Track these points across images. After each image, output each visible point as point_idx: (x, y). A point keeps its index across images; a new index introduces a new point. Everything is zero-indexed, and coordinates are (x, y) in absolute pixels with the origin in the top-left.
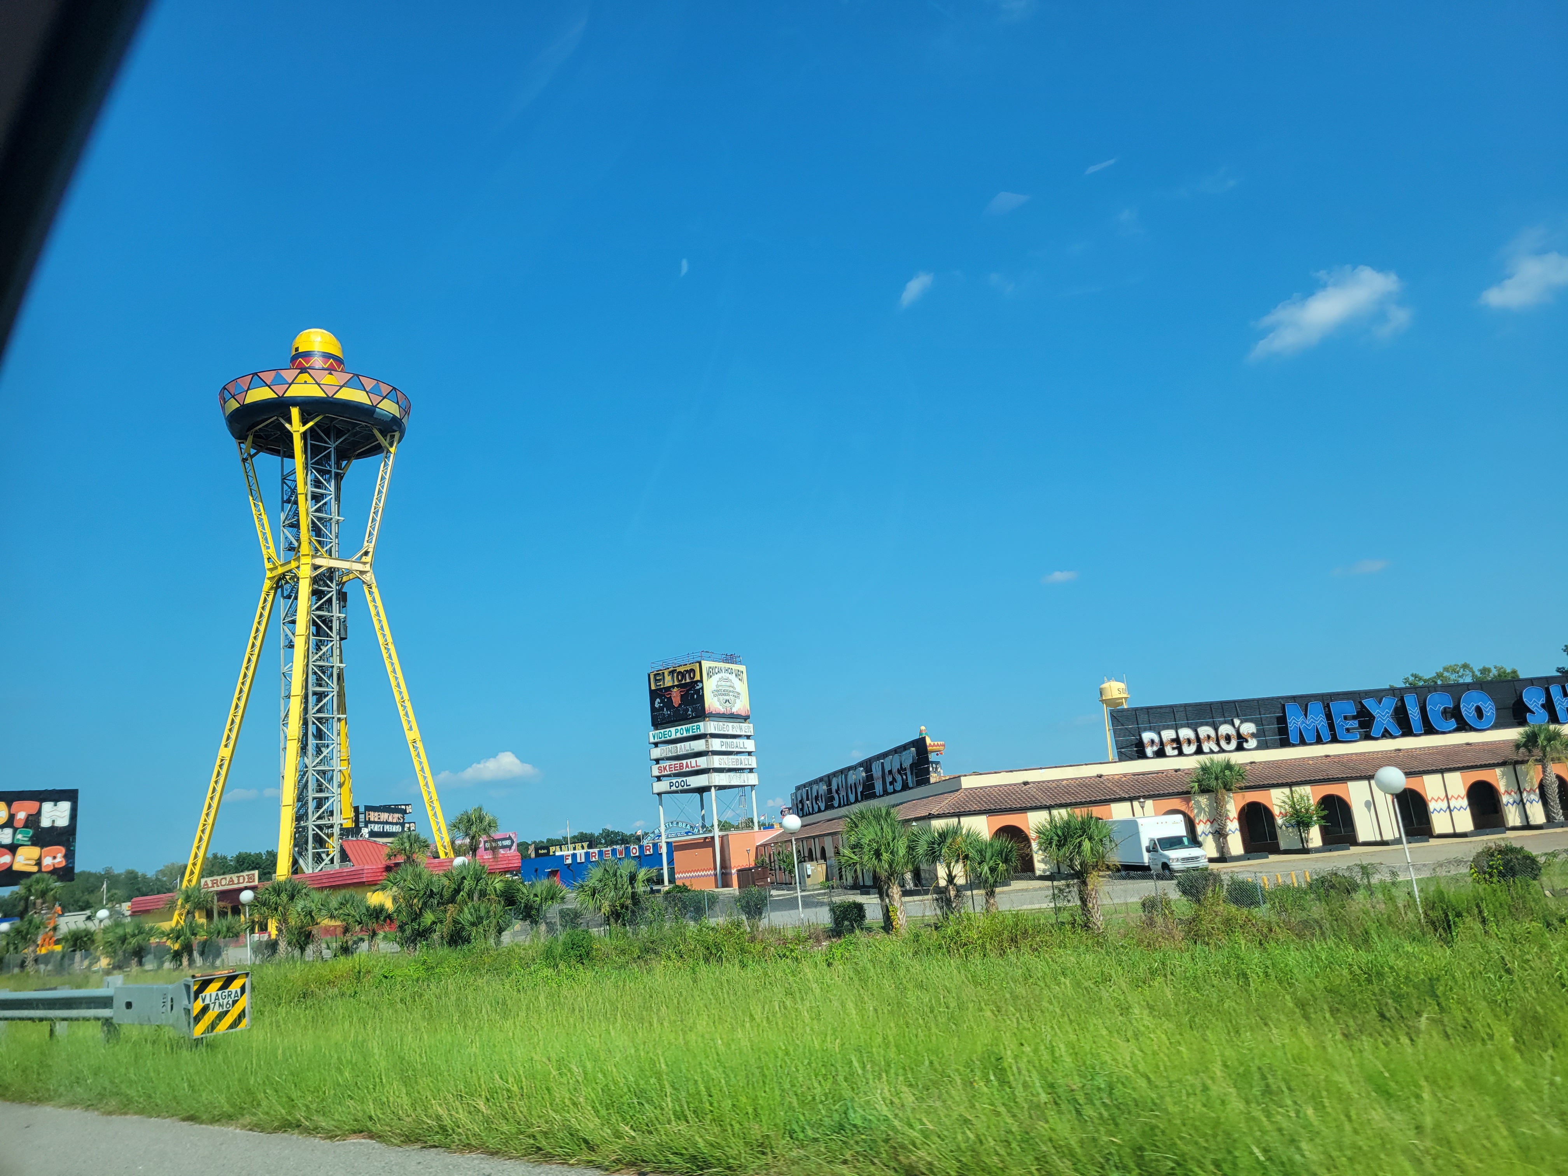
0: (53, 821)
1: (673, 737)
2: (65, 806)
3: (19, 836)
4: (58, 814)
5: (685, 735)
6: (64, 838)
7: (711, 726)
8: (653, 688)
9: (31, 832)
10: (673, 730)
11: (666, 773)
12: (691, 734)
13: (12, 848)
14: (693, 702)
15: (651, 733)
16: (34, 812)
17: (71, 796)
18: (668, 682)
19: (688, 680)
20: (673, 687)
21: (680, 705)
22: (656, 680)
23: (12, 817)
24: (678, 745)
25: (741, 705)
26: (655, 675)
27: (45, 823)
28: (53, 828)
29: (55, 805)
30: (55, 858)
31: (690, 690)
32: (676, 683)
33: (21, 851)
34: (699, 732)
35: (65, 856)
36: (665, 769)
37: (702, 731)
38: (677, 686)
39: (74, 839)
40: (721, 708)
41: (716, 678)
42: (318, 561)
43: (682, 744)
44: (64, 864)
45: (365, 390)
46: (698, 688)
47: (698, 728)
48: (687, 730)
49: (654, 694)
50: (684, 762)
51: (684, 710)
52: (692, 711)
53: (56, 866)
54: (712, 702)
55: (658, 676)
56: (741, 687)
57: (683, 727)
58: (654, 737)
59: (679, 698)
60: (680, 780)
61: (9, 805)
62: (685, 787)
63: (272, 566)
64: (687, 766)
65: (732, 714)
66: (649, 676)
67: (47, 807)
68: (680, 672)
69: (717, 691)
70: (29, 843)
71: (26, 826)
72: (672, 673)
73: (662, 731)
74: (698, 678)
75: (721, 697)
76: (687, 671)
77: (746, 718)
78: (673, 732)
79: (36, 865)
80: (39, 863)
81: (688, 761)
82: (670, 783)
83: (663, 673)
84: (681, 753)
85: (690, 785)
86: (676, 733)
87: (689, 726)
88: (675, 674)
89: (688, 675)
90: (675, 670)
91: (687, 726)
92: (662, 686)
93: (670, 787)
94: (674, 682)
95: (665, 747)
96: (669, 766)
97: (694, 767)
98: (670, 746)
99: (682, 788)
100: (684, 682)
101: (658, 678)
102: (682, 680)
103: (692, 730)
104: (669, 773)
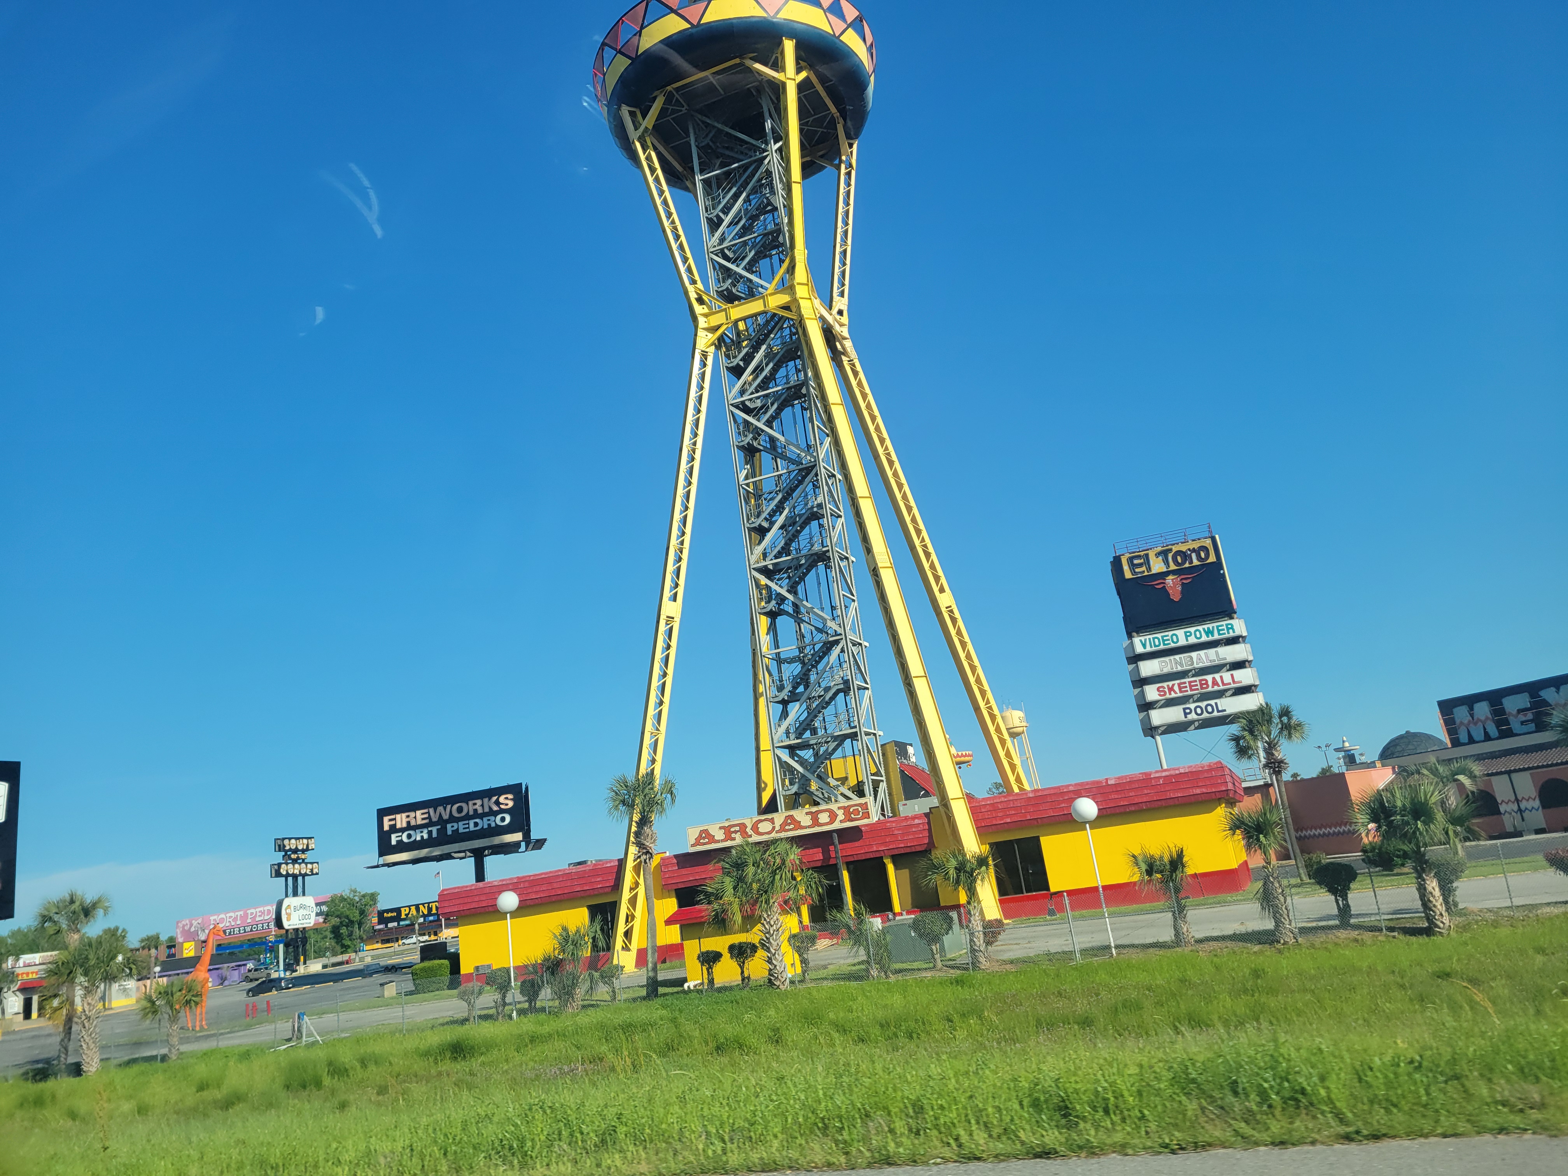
1: (1182, 642)
2: (2, 788)
5: (1204, 638)
8: (1126, 576)
10: (1180, 633)
11: (1173, 695)
12: (1216, 636)
17: (8, 772)
18: (1158, 566)
19: (1196, 562)
20: (1167, 573)
21: (1183, 599)
22: (1133, 566)
24: (1194, 655)
26: (1131, 560)
31: (1200, 576)
32: (1173, 567)
34: (1232, 635)
36: (1171, 689)
37: (1237, 632)
38: (1173, 572)
43: (1202, 653)
47: (1231, 628)
50: (1209, 678)
51: (1193, 605)
55: (1139, 559)
57: (1200, 628)
58: (1144, 646)
60: (1203, 704)
62: (1216, 714)
64: (1215, 683)
66: (1118, 560)
68: (1179, 553)
72: (1164, 553)
73: (1159, 636)
74: (1212, 558)
76: (1194, 550)
78: (1181, 636)
81: (1217, 676)
82: (1184, 709)
83: (1147, 555)
84: (1201, 665)
85: (1225, 711)
86: (1187, 637)
87: (1210, 626)
88: (1170, 556)
89: (1194, 556)
90: (1171, 550)
91: (1206, 627)
92: (1146, 573)
93: (1186, 714)
94: (1168, 565)
95: (1167, 659)
96: (1179, 685)
97: (1230, 684)
98: (1177, 657)
99: (1208, 715)
100: (1187, 565)
101: (1136, 562)
102: (1184, 563)
103: (1219, 631)
104: (1179, 695)
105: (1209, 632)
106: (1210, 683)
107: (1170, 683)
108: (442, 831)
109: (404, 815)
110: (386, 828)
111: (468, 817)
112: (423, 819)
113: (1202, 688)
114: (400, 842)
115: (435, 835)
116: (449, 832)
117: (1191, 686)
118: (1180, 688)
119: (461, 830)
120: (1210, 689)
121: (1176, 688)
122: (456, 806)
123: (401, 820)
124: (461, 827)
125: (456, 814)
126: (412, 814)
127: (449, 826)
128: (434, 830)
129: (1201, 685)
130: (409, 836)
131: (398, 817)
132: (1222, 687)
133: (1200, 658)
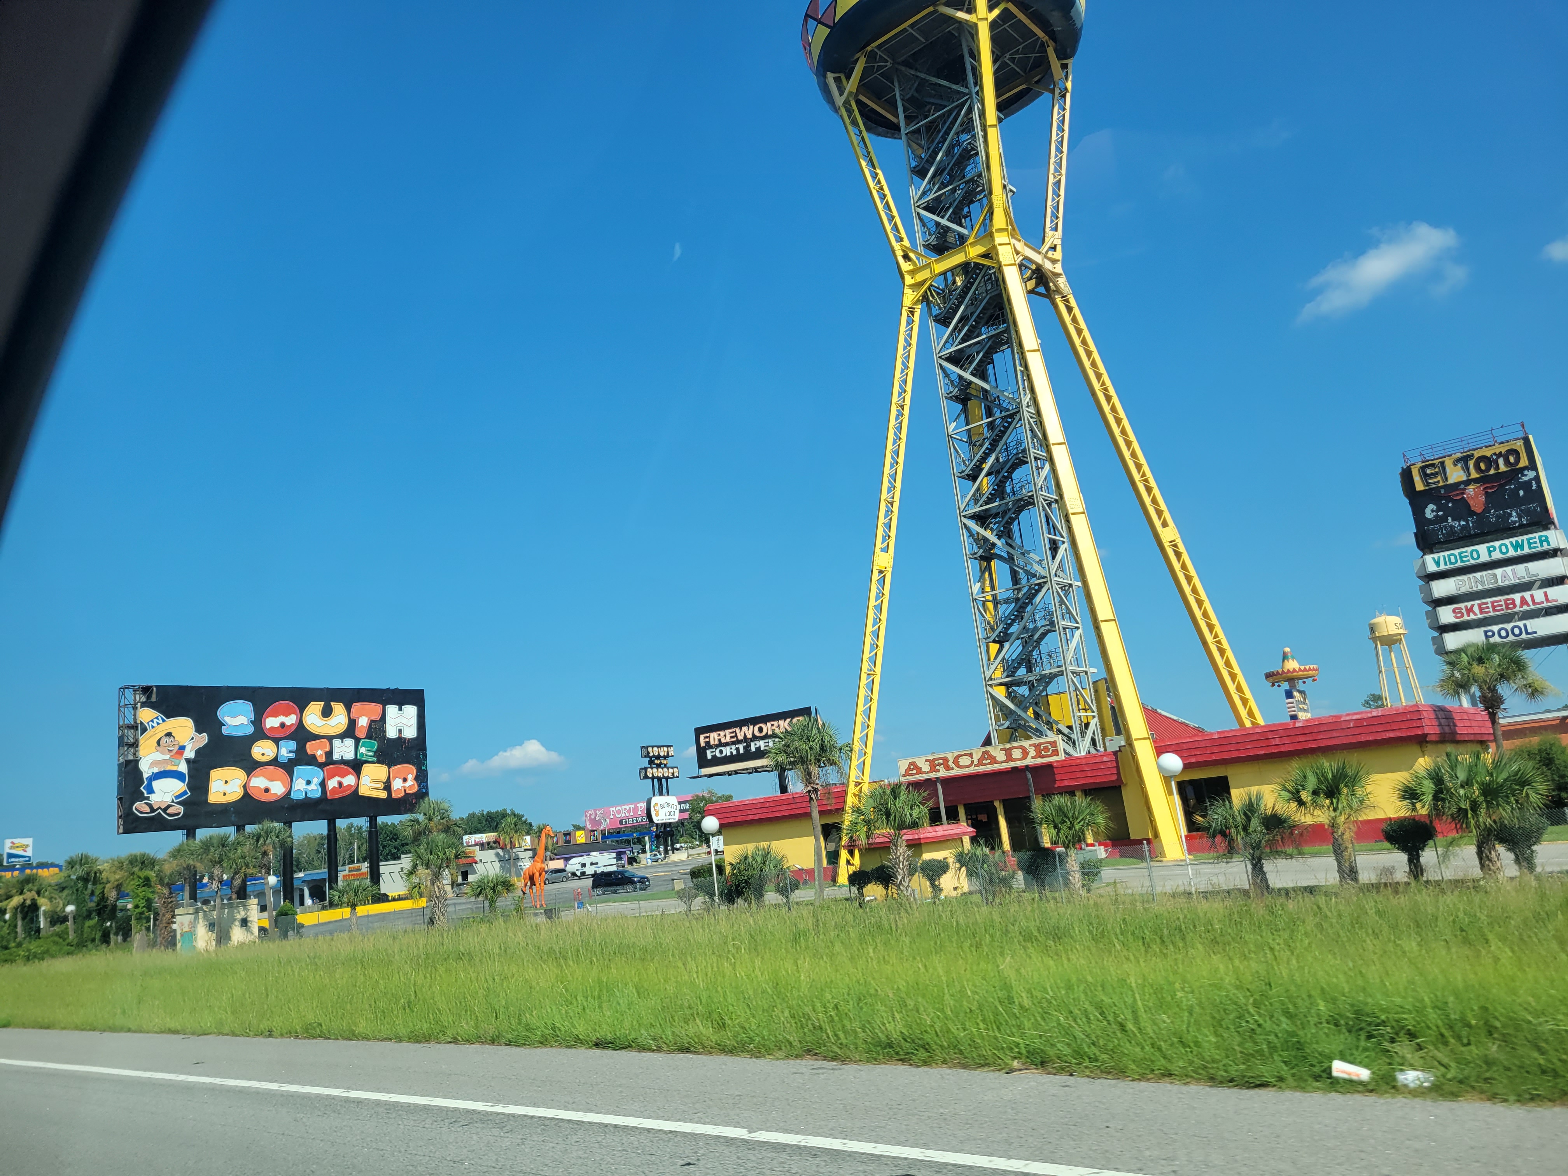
0: (400, 731)
1: (1484, 558)
2: (411, 711)
3: (362, 750)
4: (405, 721)
5: (1512, 553)
6: (414, 754)
8: (1418, 488)
9: (376, 745)
10: (1482, 548)
11: (1472, 617)
12: (1527, 550)
13: (356, 766)
14: (1515, 502)
15: (1424, 559)
16: (377, 717)
17: (415, 697)
18: (1455, 475)
19: (1503, 468)
20: (1468, 482)
21: (1486, 510)
22: (1425, 476)
23: (352, 723)
24: (1499, 572)
26: (1423, 469)
27: (391, 733)
28: (400, 740)
29: (400, 709)
30: (405, 780)
31: (1509, 483)
32: (1474, 475)
33: (366, 769)
34: (1546, 547)
35: (416, 778)
36: (1470, 610)
37: (1554, 545)
38: (1475, 481)
39: (425, 755)
43: (1508, 569)
44: (416, 789)
46: (1525, 478)
47: (1544, 540)
48: (1516, 546)
49: (1417, 500)
50: (1517, 597)
51: (1498, 517)
52: (1520, 517)
53: (408, 791)
55: (1433, 468)
57: (1508, 542)
58: (1438, 564)
59: (1483, 498)
60: (1509, 626)
61: (348, 708)
62: (1524, 636)
63: (911, 267)
64: (1524, 602)
66: (1407, 470)
67: (392, 710)
68: (1482, 458)
70: (375, 759)
71: (369, 736)
72: (1464, 460)
73: (1455, 552)
74: (1524, 462)
76: (1500, 455)
78: (1483, 552)
79: (384, 789)
80: (388, 787)
81: (1527, 595)
82: (1486, 632)
83: (1443, 463)
84: (1507, 583)
85: (1535, 632)
86: (1490, 553)
87: (1519, 539)
88: (1471, 464)
89: (1501, 461)
90: (1472, 455)
91: (1513, 540)
92: (1441, 484)
93: (1487, 637)
94: (1469, 473)
95: (1465, 577)
96: (1480, 605)
97: (1542, 603)
98: (1478, 575)
99: (1514, 638)
100: (1492, 472)
101: (1429, 471)
102: (1488, 469)
103: (1530, 544)
104: (1480, 616)
106: (1518, 602)
107: (1469, 604)
108: (747, 748)
109: (716, 734)
110: (702, 744)
111: (767, 736)
112: (732, 737)
113: (1507, 608)
114: (714, 757)
115: (742, 751)
116: (753, 749)
117: (1494, 607)
118: (1481, 609)
119: (762, 748)
120: (1518, 609)
121: (1476, 609)
122: (757, 727)
123: (714, 738)
124: (762, 744)
125: (757, 734)
126: (722, 733)
127: (752, 744)
128: (741, 747)
129: (1507, 605)
130: (721, 752)
131: (711, 735)
132: (1532, 607)
133: (1506, 576)
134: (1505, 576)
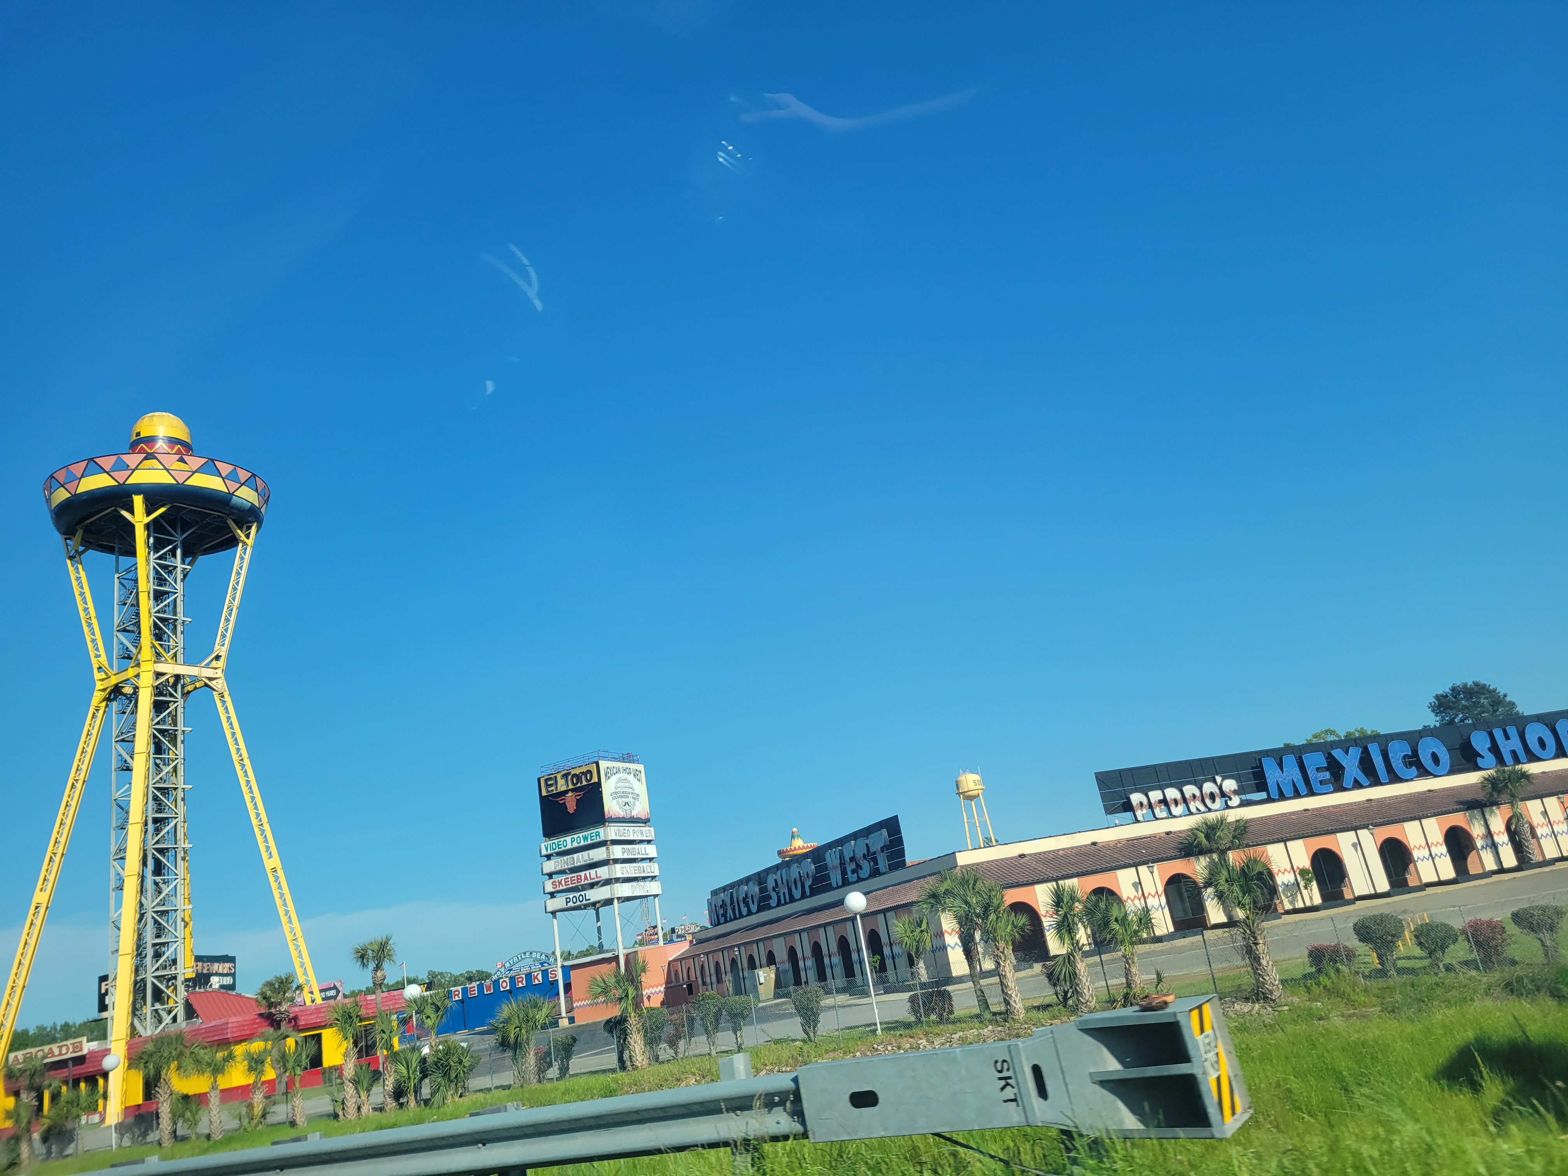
1: (569, 846)
5: (582, 843)
7: (611, 832)
8: (544, 793)
10: (568, 839)
11: (561, 888)
12: (589, 842)
15: (543, 845)
18: (562, 786)
19: (584, 783)
20: (566, 792)
21: (576, 811)
22: (548, 786)
24: (575, 856)
25: (641, 808)
26: (546, 780)
31: (587, 793)
32: (571, 787)
34: (598, 840)
36: (560, 883)
37: (602, 838)
38: (572, 790)
40: (620, 811)
41: (614, 779)
42: (161, 668)
43: (580, 854)
45: (221, 476)
46: (596, 790)
47: (598, 835)
49: (545, 801)
50: (582, 874)
51: (580, 816)
54: (611, 806)
55: (550, 780)
56: (640, 788)
57: (580, 835)
58: (547, 849)
59: (574, 804)
60: (577, 895)
62: (584, 901)
63: (104, 676)
64: (586, 878)
65: (632, 817)
66: (539, 780)
68: (575, 775)
69: (616, 793)
72: (565, 776)
73: (556, 841)
74: (595, 779)
75: (620, 800)
76: (583, 773)
77: (646, 822)
78: (569, 841)
81: (587, 872)
82: (567, 899)
83: (556, 777)
84: (579, 864)
85: (589, 899)
86: (572, 842)
87: (586, 833)
88: (570, 777)
89: (583, 777)
90: (570, 773)
91: (584, 834)
92: (554, 792)
93: (567, 902)
94: (568, 786)
95: (559, 859)
96: (565, 879)
97: (594, 879)
98: (565, 858)
99: (580, 903)
100: (579, 785)
101: (549, 783)
102: (577, 783)
103: (591, 837)
104: (565, 887)
105: (585, 838)
106: (583, 878)
107: (560, 878)
113: (578, 882)
117: (571, 881)
118: (565, 882)
120: (583, 882)
121: (563, 882)
129: (578, 879)
132: (590, 881)
133: (581, 858)
134: (578, 859)
